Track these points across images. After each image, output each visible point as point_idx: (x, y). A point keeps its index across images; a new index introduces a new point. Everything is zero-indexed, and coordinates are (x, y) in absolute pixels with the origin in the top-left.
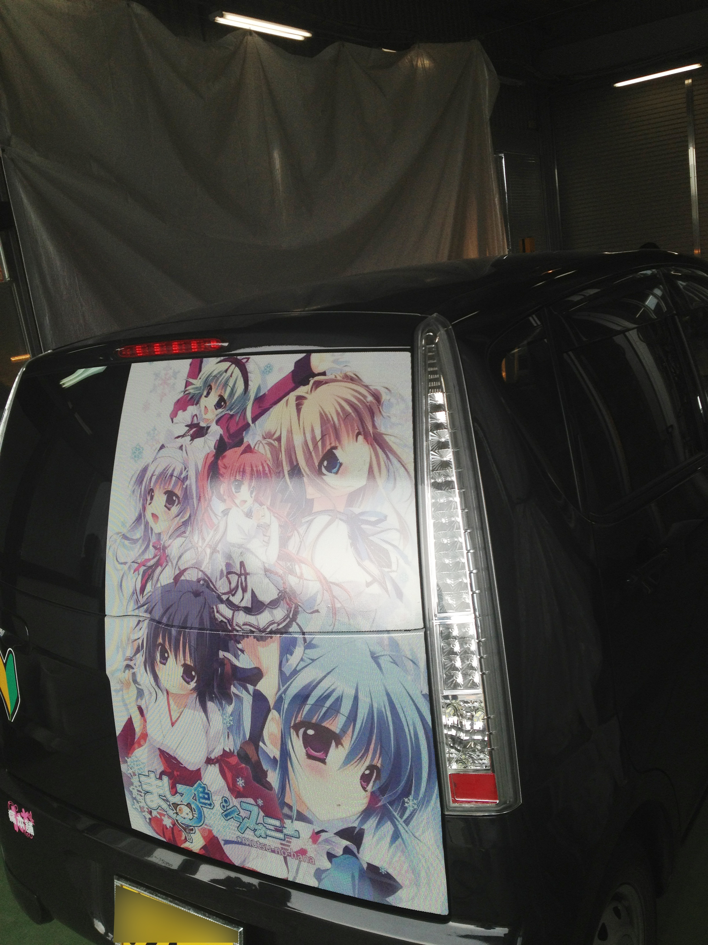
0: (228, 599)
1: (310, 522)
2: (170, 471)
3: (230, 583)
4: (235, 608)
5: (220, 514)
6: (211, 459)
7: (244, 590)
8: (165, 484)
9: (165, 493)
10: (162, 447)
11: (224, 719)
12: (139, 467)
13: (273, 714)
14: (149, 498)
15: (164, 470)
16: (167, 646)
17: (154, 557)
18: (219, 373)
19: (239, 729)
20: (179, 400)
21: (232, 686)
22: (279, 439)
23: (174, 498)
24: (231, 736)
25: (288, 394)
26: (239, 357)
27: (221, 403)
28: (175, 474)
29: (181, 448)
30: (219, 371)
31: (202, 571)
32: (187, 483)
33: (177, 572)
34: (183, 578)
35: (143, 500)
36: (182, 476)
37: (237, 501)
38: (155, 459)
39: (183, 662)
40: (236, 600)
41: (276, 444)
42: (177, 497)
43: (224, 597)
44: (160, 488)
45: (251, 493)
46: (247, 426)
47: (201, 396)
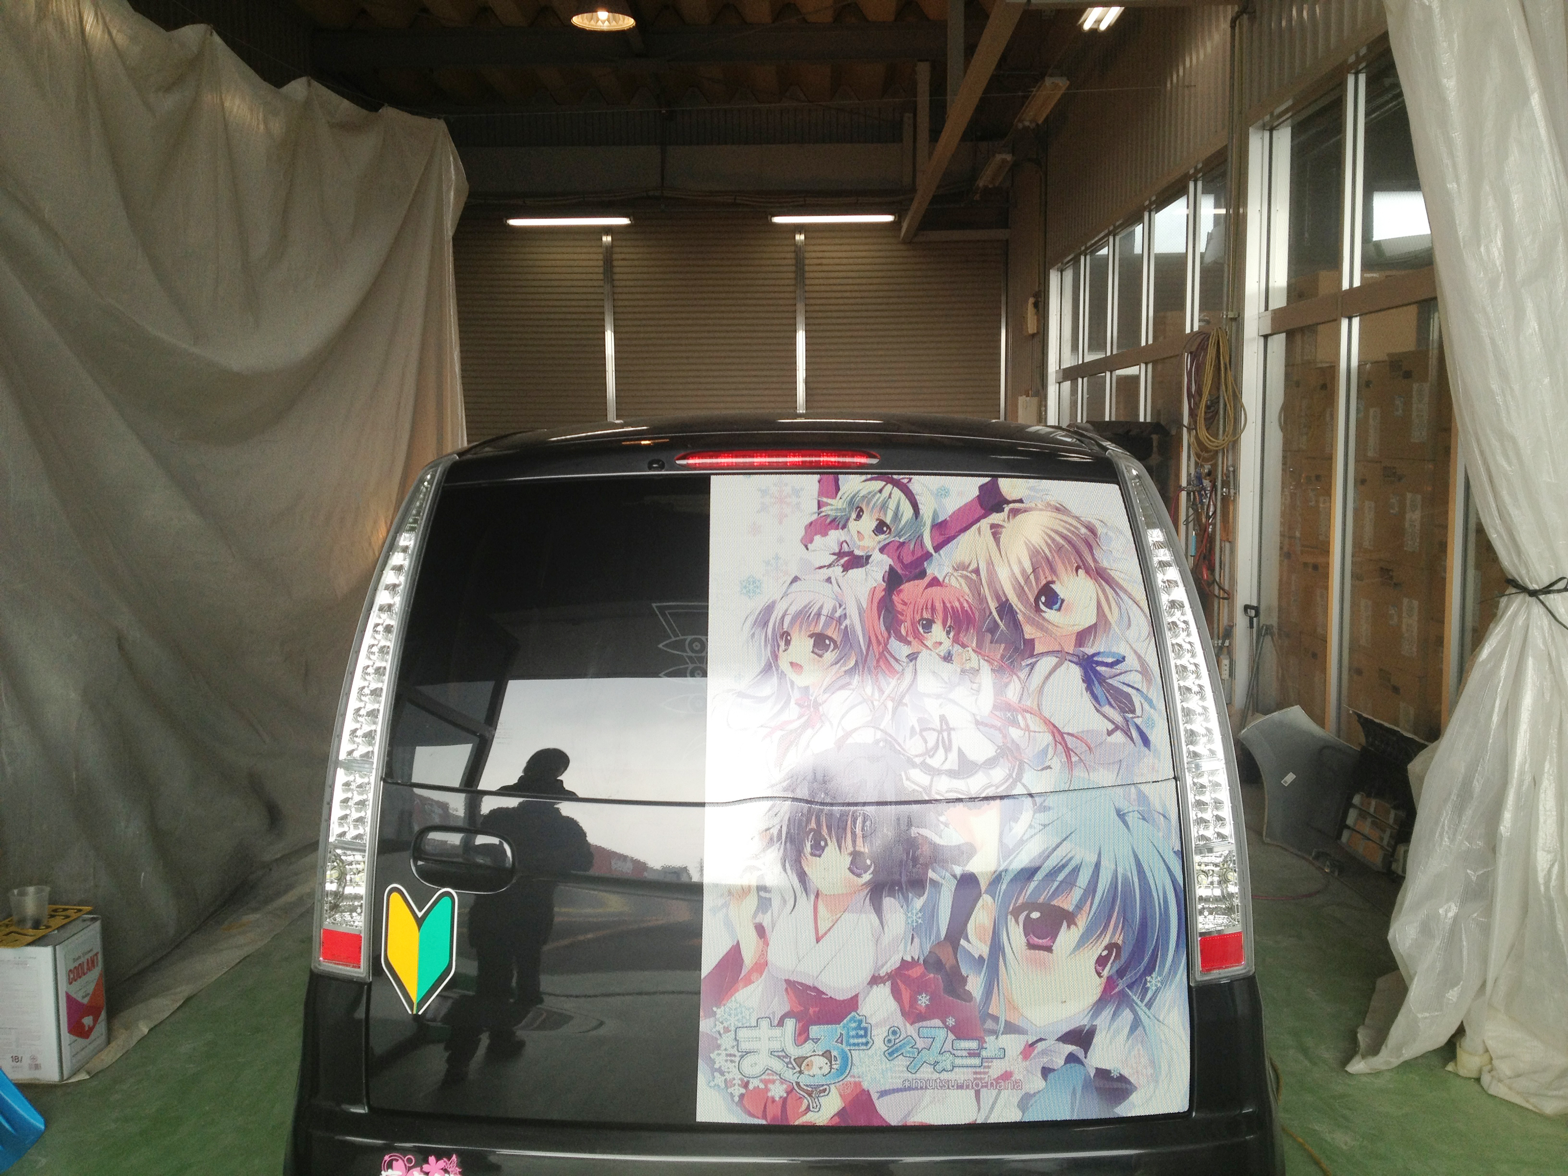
0: (923, 763)
1: (1032, 666)
2: (815, 610)
3: (926, 742)
4: (934, 772)
5: (905, 660)
6: (880, 594)
7: (948, 749)
8: (809, 625)
9: (811, 636)
10: (796, 579)
11: (907, 918)
12: (758, 604)
13: (986, 899)
14: (782, 644)
15: (805, 607)
16: (825, 832)
17: (799, 718)
18: (870, 493)
19: (931, 929)
20: (811, 523)
21: (930, 871)
22: (977, 571)
23: (827, 642)
24: (916, 940)
25: (978, 520)
26: (895, 477)
27: (881, 527)
28: (825, 612)
29: (829, 580)
30: (870, 490)
31: (882, 730)
32: (847, 622)
33: (841, 733)
34: (850, 741)
35: (773, 646)
36: (837, 615)
37: (929, 643)
38: (785, 595)
39: (851, 849)
40: (935, 762)
41: (974, 576)
42: (831, 639)
43: (918, 760)
44: (800, 631)
45: (948, 633)
46: (928, 556)
47: (848, 520)
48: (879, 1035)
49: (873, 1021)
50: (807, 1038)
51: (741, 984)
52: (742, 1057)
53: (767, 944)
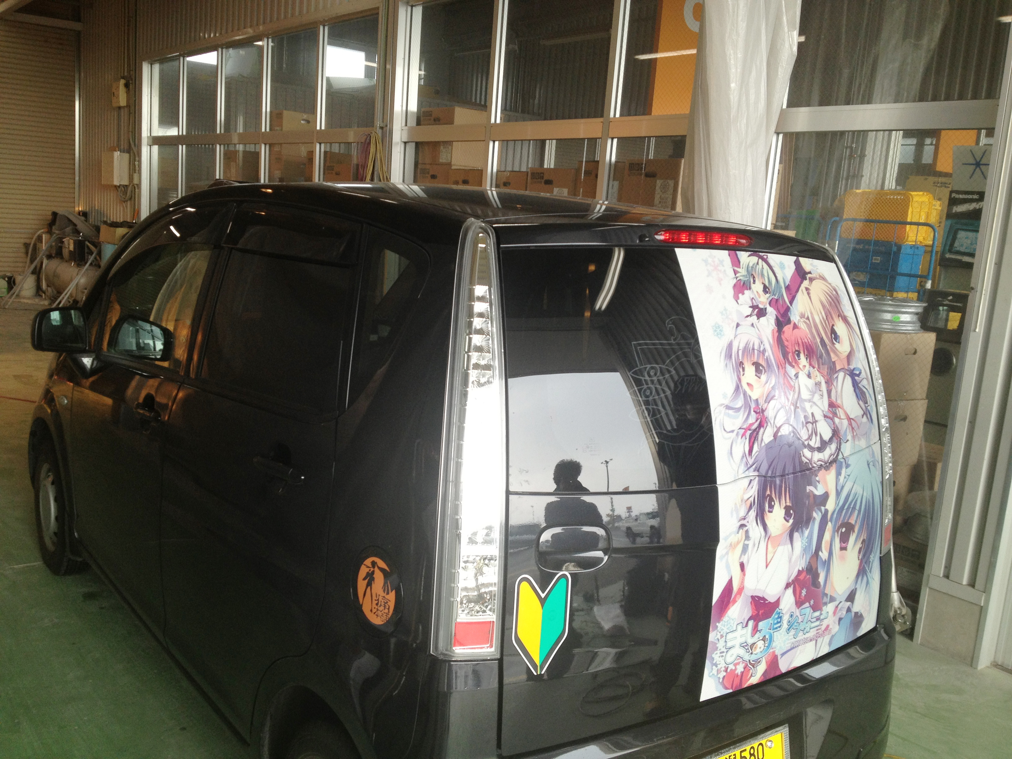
0: (808, 444)
1: (837, 377)
2: (751, 346)
3: (808, 431)
4: (812, 449)
5: (794, 378)
6: (776, 334)
7: (816, 435)
8: (751, 357)
9: (753, 364)
10: (738, 325)
11: (802, 543)
12: (724, 343)
13: (829, 525)
14: (741, 370)
15: (746, 344)
16: (773, 496)
17: (757, 421)
18: (754, 264)
19: (810, 548)
20: (735, 285)
21: (814, 513)
22: (808, 318)
23: (761, 368)
24: (804, 556)
25: (799, 286)
26: (760, 254)
27: (766, 289)
28: (756, 347)
29: (752, 325)
30: (753, 263)
31: (791, 425)
32: (766, 354)
33: (775, 429)
34: (779, 434)
35: (737, 372)
36: (762, 349)
37: (801, 366)
38: (736, 336)
39: (784, 505)
40: (812, 443)
41: (807, 321)
42: (763, 367)
43: (806, 443)
44: (748, 361)
45: (807, 359)
46: (788, 309)
47: (750, 283)
48: (786, 618)
49: (784, 612)
50: (757, 631)
51: (731, 604)
52: (727, 652)
53: (744, 575)
